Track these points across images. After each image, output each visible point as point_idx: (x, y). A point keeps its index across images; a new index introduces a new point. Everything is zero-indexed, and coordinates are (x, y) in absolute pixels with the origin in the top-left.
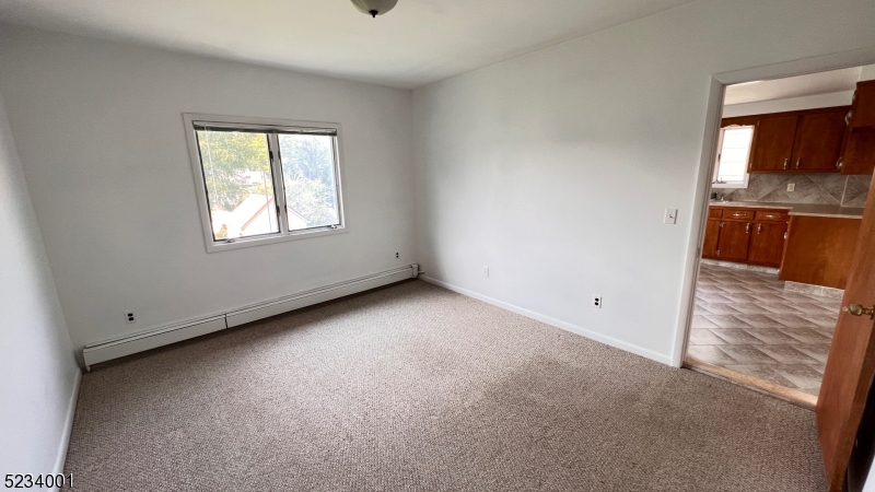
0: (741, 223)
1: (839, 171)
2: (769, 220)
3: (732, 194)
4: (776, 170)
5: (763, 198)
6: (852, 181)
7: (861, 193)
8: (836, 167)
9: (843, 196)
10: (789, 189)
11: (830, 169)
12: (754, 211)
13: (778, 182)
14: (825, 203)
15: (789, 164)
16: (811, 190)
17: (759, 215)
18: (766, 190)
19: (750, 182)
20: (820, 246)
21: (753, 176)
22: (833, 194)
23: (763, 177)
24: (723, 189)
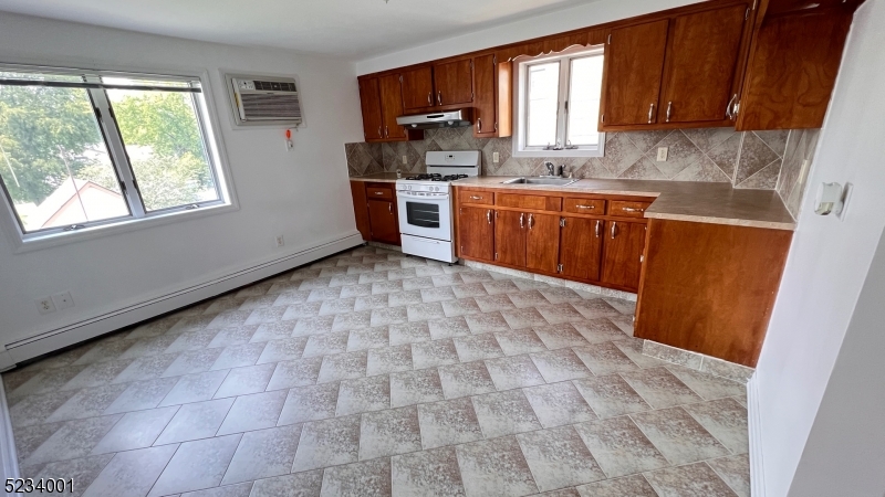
0: (588, 221)
1: (731, 124)
2: (627, 215)
3: (584, 167)
4: (638, 125)
5: (625, 174)
6: (750, 141)
7: (764, 163)
8: (726, 117)
9: (736, 168)
10: (659, 158)
11: (717, 120)
12: (605, 201)
13: (644, 146)
14: (710, 179)
15: (658, 112)
16: (692, 158)
17: (612, 208)
18: (629, 159)
19: (607, 145)
20: (698, 280)
21: (610, 137)
22: (721, 164)
23: (624, 138)
24: (572, 160)
